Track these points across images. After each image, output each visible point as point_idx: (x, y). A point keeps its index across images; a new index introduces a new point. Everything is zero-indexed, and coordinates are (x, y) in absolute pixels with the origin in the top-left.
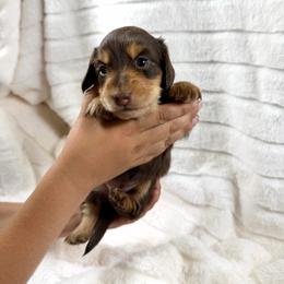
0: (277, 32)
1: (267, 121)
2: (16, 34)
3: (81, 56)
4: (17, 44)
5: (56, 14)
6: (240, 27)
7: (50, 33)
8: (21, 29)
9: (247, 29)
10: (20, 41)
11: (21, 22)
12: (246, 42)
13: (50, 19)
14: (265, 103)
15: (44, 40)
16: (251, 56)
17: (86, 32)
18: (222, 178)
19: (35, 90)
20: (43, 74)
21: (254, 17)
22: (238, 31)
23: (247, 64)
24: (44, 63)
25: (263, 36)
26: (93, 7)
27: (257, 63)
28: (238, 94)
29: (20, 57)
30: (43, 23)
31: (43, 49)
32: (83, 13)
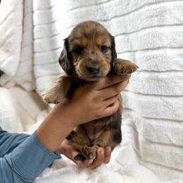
0: (141, 29)
1: (142, 81)
3: (52, 61)
4: (19, 54)
5: (39, 38)
6: (124, 31)
7: (36, 49)
9: (128, 32)
10: (21, 53)
11: (22, 43)
12: (128, 39)
13: (36, 42)
14: (141, 71)
15: (33, 53)
16: (131, 46)
17: (55, 47)
20: (33, 72)
22: (124, 34)
23: (129, 51)
24: (33, 65)
25: (135, 33)
26: (58, 34)
27: (134, 49)
32: (54, 38)
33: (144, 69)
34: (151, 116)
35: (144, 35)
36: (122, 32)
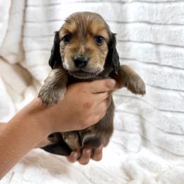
1: (165, 76)
2: (6, 17)
3: (46, 34)
7: (29, 17)
8: (10, 14)
13: (30, 9)
15: (24, 21)
17: (52, 19)
18: (134, 114)
19: (14, 54)
20: (21, 44)
21: (157, 14)
24: (22, 36)
28: (145, 61)
29: (8, 31)
30: (25, 11)
31: (23, 28)
32: (51, 8)
33: (170, 64)
34: (168, 109)
35: (175, 32)
36: (144, 20)
